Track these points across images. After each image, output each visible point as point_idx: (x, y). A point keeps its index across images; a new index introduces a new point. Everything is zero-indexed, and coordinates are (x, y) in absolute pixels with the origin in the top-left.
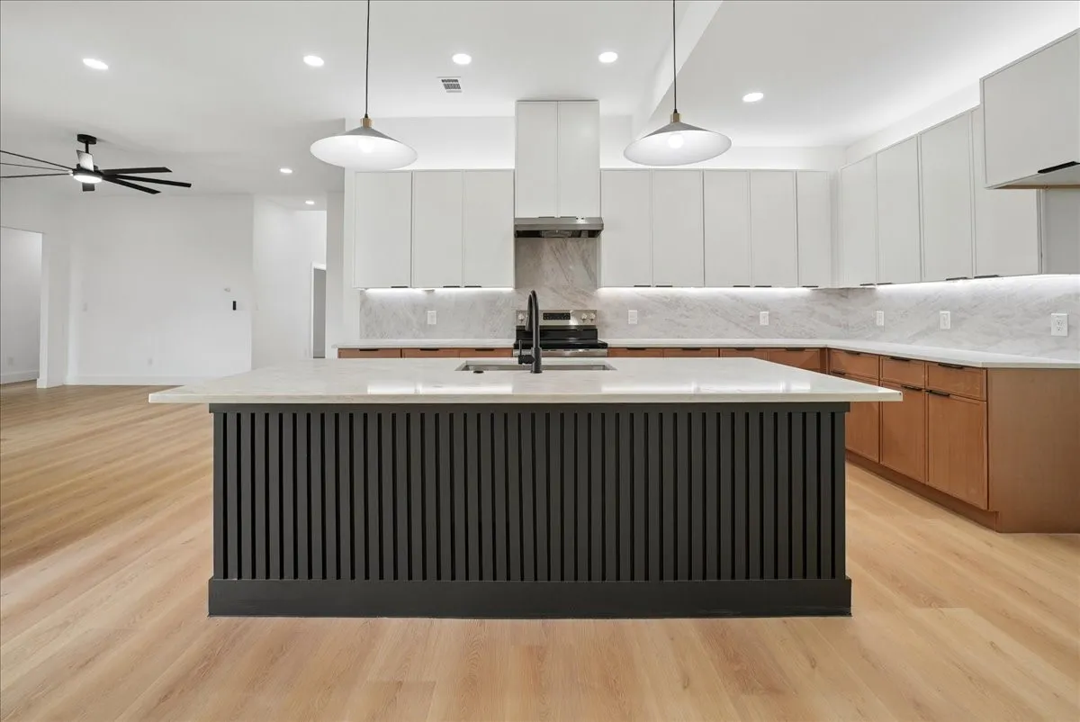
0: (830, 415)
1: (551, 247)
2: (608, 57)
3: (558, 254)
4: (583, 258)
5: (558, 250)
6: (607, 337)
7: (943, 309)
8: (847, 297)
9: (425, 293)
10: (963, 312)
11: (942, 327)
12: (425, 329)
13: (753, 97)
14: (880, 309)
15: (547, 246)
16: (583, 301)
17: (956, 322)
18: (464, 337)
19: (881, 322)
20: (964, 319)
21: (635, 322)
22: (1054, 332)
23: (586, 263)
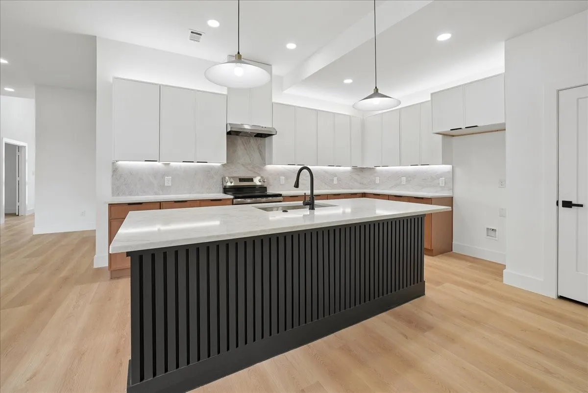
0: (418, 220)
1: (242, 141)
2: (291, 46)
3: (245, 145)
4: (259, 148)
5: (246, 143)
6: (270, 191)
7: (403, 176)
8: (363, 171)
9: (164, 166)
10: (410, 177)
11: (403, 183)
12: (163, 188)
13: (348, 81)
14: (377, 177)
15: (239, 140)
16: (258, 172)
17: (408, 181)
18: (190, 193)
19: (378, 182)
20: (411, 180)
21: (284, 183)
22: (441, 185)
23: (260, 152)
